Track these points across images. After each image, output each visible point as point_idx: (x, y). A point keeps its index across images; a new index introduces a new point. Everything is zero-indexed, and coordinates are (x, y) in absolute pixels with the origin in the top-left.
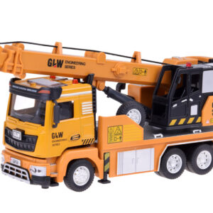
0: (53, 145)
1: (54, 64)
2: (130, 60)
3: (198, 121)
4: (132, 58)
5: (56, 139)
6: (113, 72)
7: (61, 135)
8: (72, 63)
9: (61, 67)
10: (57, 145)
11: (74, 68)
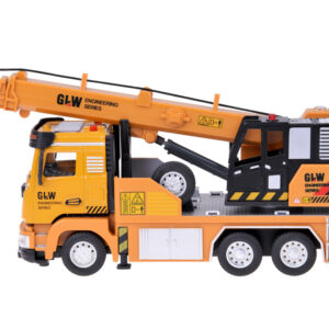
0: (40, 208)
3: (283, 198)
5: (43, 200)
7: (52, 196)
8: (96, 102)
9: (78, 106)
10: (46, 208)
11: (100, 109)
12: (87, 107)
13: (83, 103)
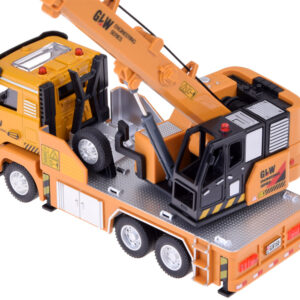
1: (101, 21)
2: (181, 67)
3: (242, 199)
4: (185, 66)
6: (160, 72)
8: (122, 32)
9: (106, 29)
11: (121, 40)
12: (113, 33)
13: (112, 28)
